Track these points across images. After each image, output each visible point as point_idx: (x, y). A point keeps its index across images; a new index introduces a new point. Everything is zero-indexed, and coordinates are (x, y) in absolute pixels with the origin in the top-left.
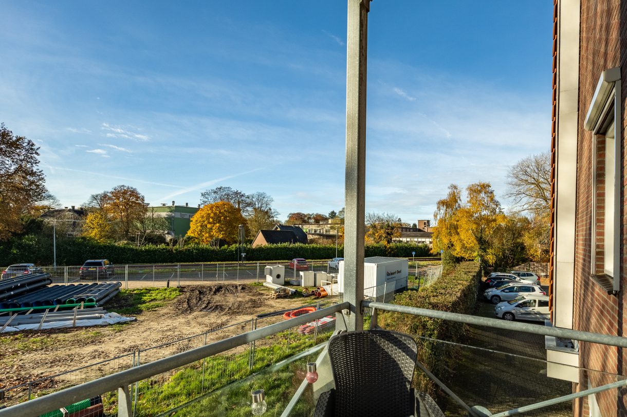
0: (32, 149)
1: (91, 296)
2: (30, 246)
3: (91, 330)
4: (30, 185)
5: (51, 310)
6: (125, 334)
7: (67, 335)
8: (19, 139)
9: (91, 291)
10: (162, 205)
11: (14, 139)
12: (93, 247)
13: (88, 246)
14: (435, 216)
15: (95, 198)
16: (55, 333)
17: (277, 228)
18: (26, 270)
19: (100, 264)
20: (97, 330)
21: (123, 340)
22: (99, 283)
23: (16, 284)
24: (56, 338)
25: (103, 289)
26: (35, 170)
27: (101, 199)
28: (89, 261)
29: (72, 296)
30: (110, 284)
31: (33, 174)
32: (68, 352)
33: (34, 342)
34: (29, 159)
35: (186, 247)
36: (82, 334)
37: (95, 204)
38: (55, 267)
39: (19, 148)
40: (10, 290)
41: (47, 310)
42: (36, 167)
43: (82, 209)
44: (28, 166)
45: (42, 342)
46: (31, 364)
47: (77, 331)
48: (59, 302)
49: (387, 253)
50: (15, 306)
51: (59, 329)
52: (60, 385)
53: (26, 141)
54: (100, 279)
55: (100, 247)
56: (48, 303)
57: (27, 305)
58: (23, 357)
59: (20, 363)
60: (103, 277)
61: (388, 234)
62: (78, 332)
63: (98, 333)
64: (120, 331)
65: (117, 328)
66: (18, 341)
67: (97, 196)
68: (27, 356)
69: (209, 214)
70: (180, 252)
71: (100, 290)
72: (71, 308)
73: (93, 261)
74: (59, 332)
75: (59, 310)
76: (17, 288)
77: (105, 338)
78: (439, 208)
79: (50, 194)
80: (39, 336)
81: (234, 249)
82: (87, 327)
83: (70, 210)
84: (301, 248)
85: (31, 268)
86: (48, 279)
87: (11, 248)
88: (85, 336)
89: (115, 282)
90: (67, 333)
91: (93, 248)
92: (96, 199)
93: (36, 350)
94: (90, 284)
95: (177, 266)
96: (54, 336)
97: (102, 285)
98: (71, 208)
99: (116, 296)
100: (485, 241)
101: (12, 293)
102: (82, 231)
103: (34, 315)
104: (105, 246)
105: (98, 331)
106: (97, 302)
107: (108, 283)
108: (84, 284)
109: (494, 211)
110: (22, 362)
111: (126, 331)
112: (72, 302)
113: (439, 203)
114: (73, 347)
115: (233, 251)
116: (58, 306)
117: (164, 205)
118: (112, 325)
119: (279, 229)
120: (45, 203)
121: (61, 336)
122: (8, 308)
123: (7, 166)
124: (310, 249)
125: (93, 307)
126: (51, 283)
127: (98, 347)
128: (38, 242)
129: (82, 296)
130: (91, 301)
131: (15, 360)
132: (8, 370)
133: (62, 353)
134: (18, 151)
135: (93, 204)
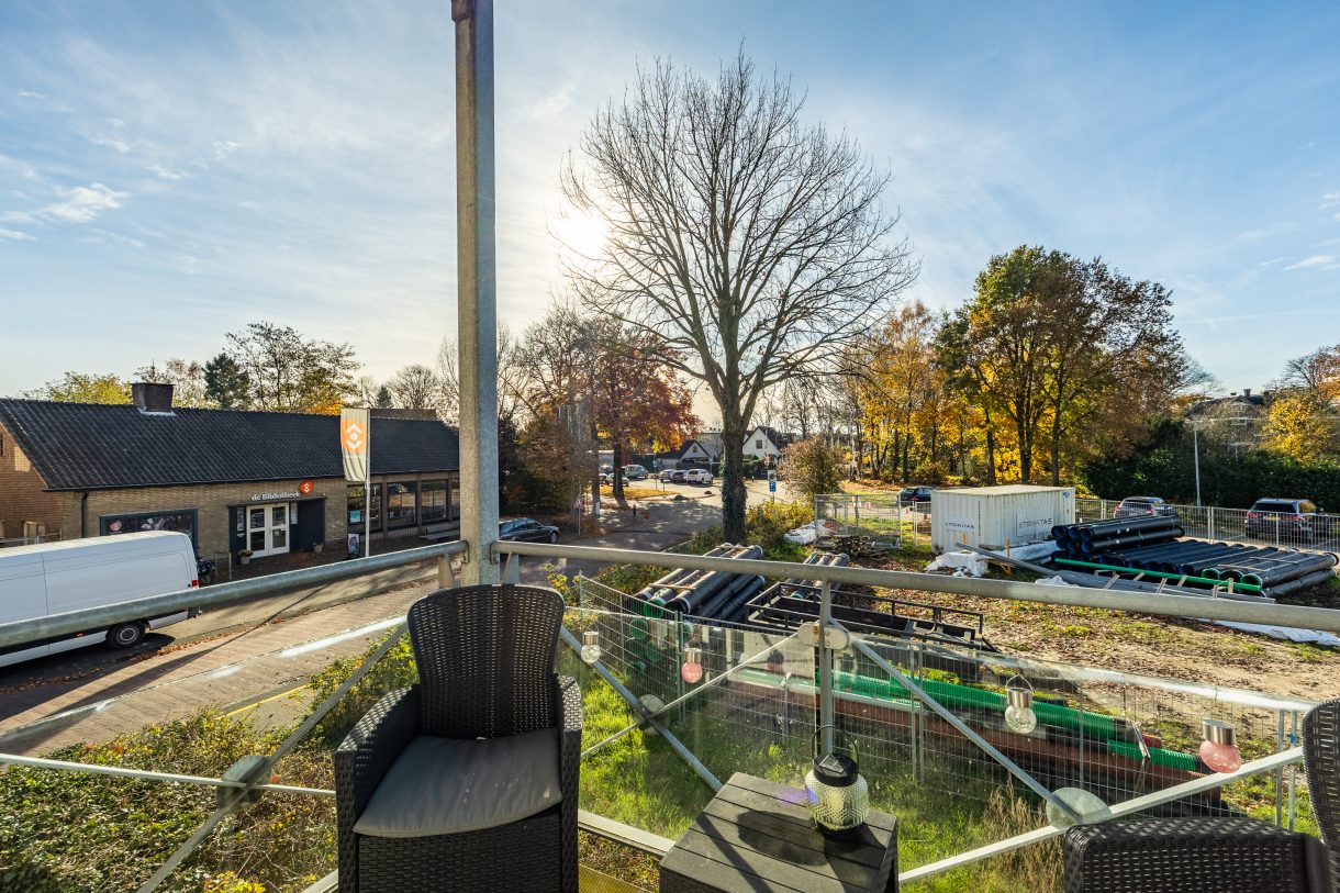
0: (1160, 298)
1: (1253, 571)
2: (1161, 467)
3: (1245, 638)
4: (1159, 361)
5: (1172, 582)
6: (1322, 672)
7: (1197, 634)
8: (1141, 286)
9: (1258, 561)
11: (1133, 288)
12: (1282, 471)
13: (1272, 470)
15: (1296, 366)
16: (1177, 624)
18: (1149, 508)
19: (1290, 508)
20: (1257, 642)
21: (1315, 684)
22: (1282, 548)
23: (1123, 528)
24: (1176, 633)
25: (1285, 562)
26: (1165, 333)
27: (1312, 367)
28: (1264, 500)
29: (1214, 563)
30: (1305, 555)
31: (1164, 340)
32: (1191, 665)
33: (1139, 629)
34: (1156, 316)
36: (1226, 641)
37: (1298, 380)
38: (1199, 507)
39: (1141, 302)
40: (1114, 536)
41: (1164, 580)
42: (1170, 327)
43: (1266, 393)
44: (1156, 328)
45: (1151, 633)
46: (1128, 662)
47: (1216, 632)
48: (1189, 570)
50: (1119, 563)
51: (1184, 620)
52: (1165, 713)
53: (1151, 286)
54: (1283, 540)
55: (1300, 474)
56: (1169, 568)
57: (1137, 565)
58: (1119, 646)
59: (1114, 654)
60: (1293, 536)
62: (1218, 635)
63: (1259, 649)
64: (1312, 662)
65: (1307, 652)
66: (1116, 620)
67: (1302, 362)
68: (1126, 646)
71: (1277, 563)
72: (1210, 587)
73: (1274, 501)
74: (1184, 625)
75: (1188, 584)
76: (1124, 534)
77: (1273, 665)
79: (1204, 371)
80: (1149, 621)
82: (1237, 631)
83: (1239, 399)
85: (1157, 505)
86: (1177, 527)
87: (1133, 471)
88: (1230, 647)
89: (1320, 553)
90: (1197, 630)
91: (1284, 475)
92: (1300, 369)
93: (1140, 643)
94: (1260, 547)
96: (1173, 628)
97: (1286, 553)
98: (1243, 394)
99: (1322, 583)
101: (1117, 541)
102: (1258, 439)
103: (1146, 585)
104: (1313, 472)
105: (1258, 646)
106: (1265, 586)
107: (1302, 551)
108: (1246, 545)
110: (1116, 653)
111: (1329, 667)
112: (1212, 575)
114: (1203, 659)
116: (1184, 578)
118: (1294, 642)
120: (1196, 389)
121: (1185, 633)
122: (1110, 563)
123: (1124, 336)
125: (1257, 593)
126: (1182, 535)
127: (1252, 676)
128: (1174, 461)
129: (1236, 567)
130: (1252, 580)
131: (1108, 646)
132: (1096, 658)
133: (1180, 662)
134: (1139, 307)
135: (1294, 379)
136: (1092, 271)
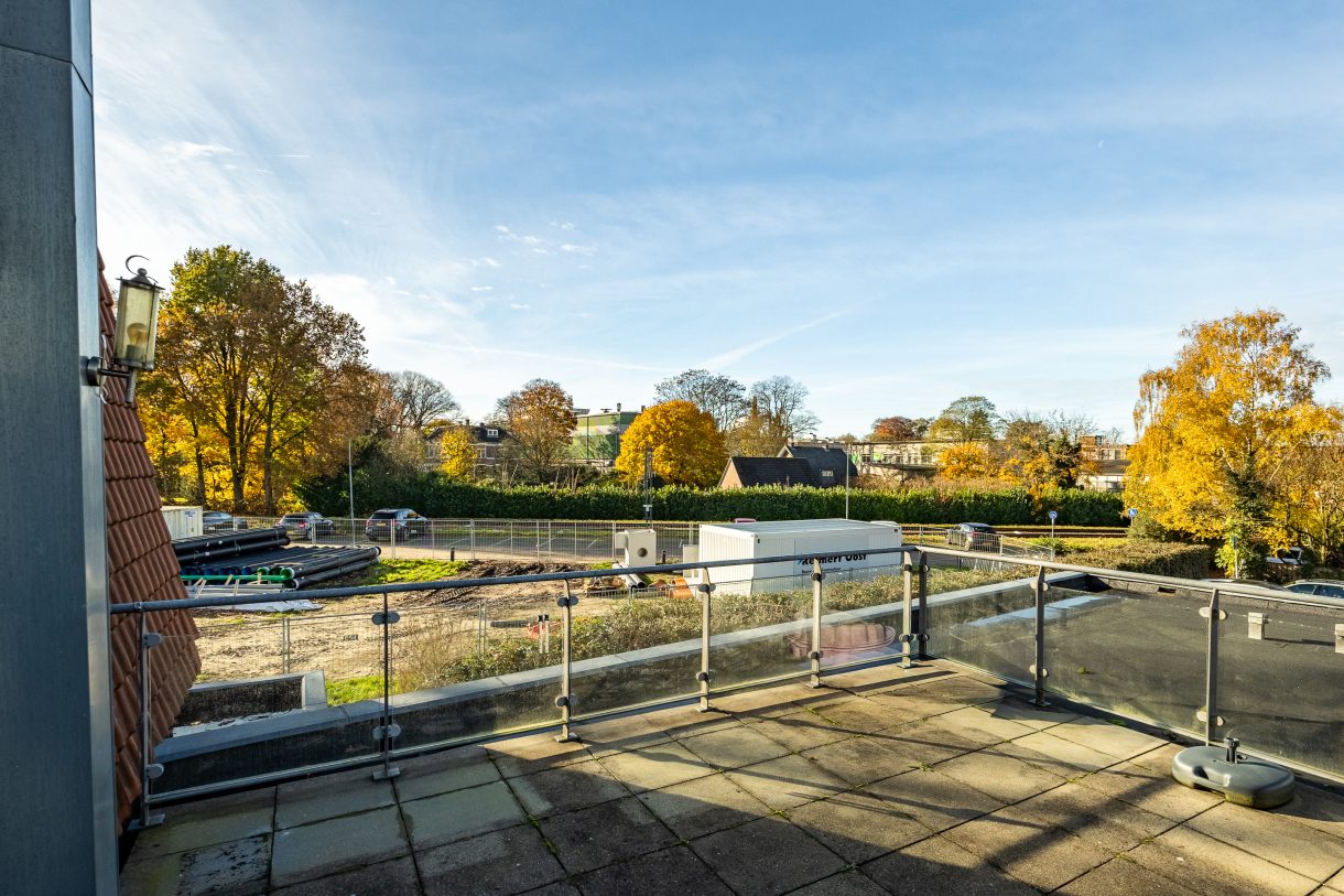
10: (602, 412)
13: (433, 487)
14: (1137, 416)
15: (505, 403)
17: (786, 453)
18: (303, 522)
35: (580, 491)
38: (353, 519)
40: (203, 549)
48: (248, 571)
49: (1033, 513)
61: (1060, 464)
64: (271, 623)
69: (648, 427)
70: (570, 498)
73: (389, 510)
78: (1146, 395)
81: (664, 497)
84: (807, 496)
86: (281, 536)
95: (469, 523)
100: (1260, 486)
101: (207, 554)
104: (455, 488)
106: (297, 576)
109: (1302, 394)
112: (264, 572)
113: (1145, 380)
115: (663, 500)
117: (606, 411)
118: (277, 613)
119: (790, 456)
124: (827, 498)
126: (289, 542)
135: (501, 414)
136: (299, 293)
